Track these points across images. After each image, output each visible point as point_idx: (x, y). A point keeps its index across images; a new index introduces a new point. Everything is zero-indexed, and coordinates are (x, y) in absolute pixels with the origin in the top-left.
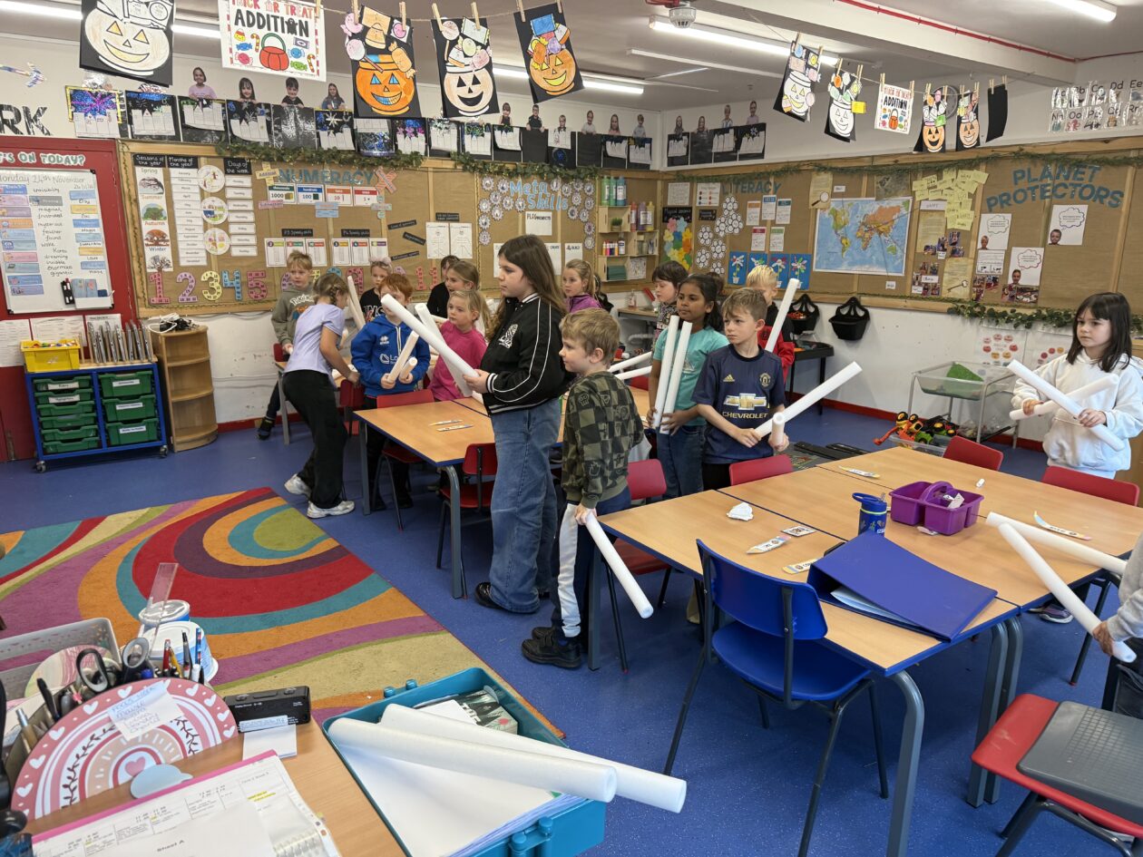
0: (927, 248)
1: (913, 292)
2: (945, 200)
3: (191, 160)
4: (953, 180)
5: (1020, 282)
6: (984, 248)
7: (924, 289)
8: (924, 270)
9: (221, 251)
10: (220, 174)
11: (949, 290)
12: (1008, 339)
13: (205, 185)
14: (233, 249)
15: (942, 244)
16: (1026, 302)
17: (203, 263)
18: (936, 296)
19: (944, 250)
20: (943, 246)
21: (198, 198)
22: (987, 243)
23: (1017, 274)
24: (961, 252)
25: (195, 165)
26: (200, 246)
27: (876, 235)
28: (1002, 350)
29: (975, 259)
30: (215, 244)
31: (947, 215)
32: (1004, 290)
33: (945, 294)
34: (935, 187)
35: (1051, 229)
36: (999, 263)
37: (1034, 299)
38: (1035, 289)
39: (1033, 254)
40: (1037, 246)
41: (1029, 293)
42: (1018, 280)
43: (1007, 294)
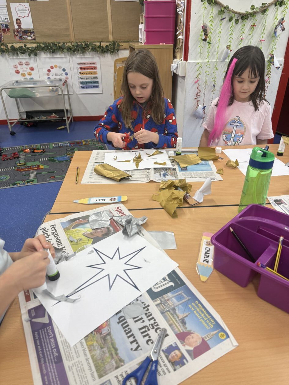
5: (22, 27)
12: (27, 64)
16: (30, 40)
23: (18, 21)
28: (26, 71)
36: (5, 14)
37: (34, 37)
38: (32, 31)
39: (23, 7)
40: (25, 2)
41: (30, 34)
42: (21, 26)
43: (17, 36)
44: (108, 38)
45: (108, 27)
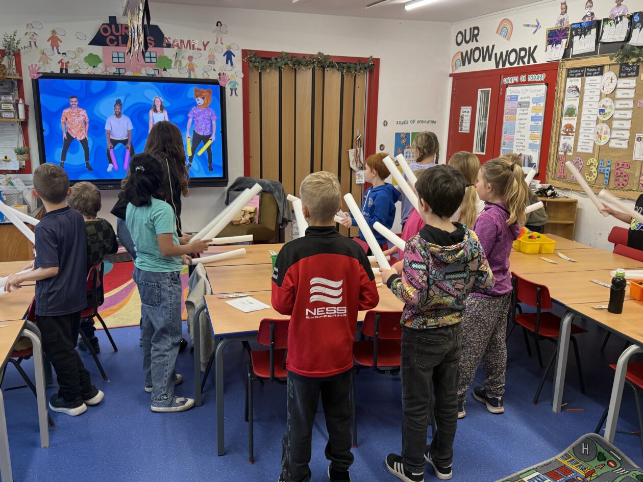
3: (599, 69)
9: (603, 142)
10: (615, 78)
13: (603, 89)
14: (612, 141)
17: (591, 151)
21: (598, 99)
25: (601, 73)
26: (591, 137)
30: (600, 137)
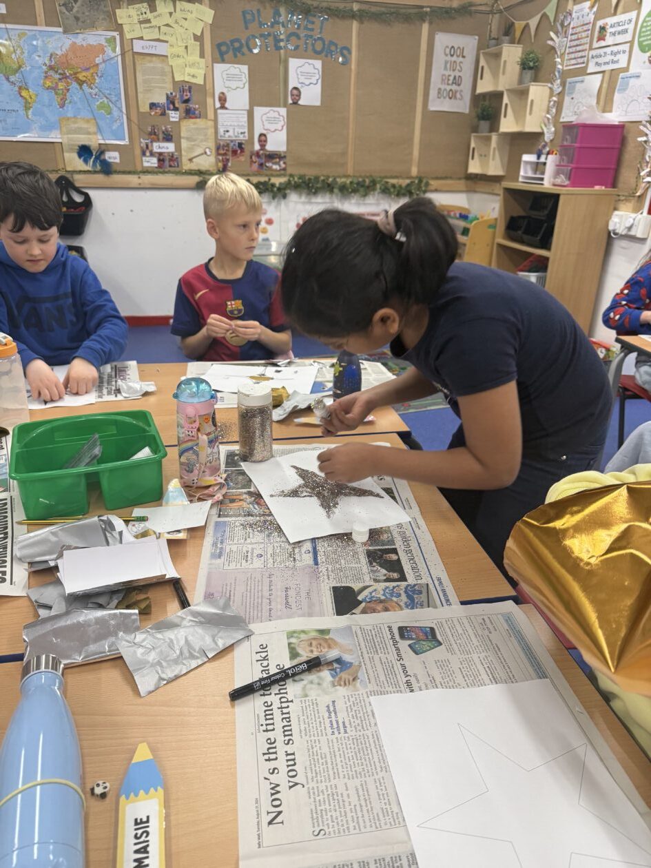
0: (153, 106)
1: (146, 164)
2: (167, 42)
4: (171, 14)
5: (267, 148)
6: (223, 107)
7: (159, 160)
8: (154, 135)
11: (191, 160)
15: (171, 101)
16: (276, 170)
18: (177, 169)
19: (176, 109)
20: (173, 103)
22: (225, 100)
23: (263, 139)
24: (197, 112)
27: (75, 85)
29: (216, 120)
31: (171, 62)
32: (251, 158)
33: (187, 166)
34: (148, 21)
35: (290, 87)
36: (243, 126)
37: (283, 166)
38: (283, 155)
39: (276, 115)
40: (279, 106)
41: (278, 160)
42: (265, 146)
43: (255, 162)
44: (410, 171)
45: (411, 154)
